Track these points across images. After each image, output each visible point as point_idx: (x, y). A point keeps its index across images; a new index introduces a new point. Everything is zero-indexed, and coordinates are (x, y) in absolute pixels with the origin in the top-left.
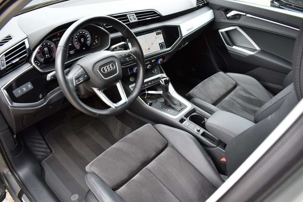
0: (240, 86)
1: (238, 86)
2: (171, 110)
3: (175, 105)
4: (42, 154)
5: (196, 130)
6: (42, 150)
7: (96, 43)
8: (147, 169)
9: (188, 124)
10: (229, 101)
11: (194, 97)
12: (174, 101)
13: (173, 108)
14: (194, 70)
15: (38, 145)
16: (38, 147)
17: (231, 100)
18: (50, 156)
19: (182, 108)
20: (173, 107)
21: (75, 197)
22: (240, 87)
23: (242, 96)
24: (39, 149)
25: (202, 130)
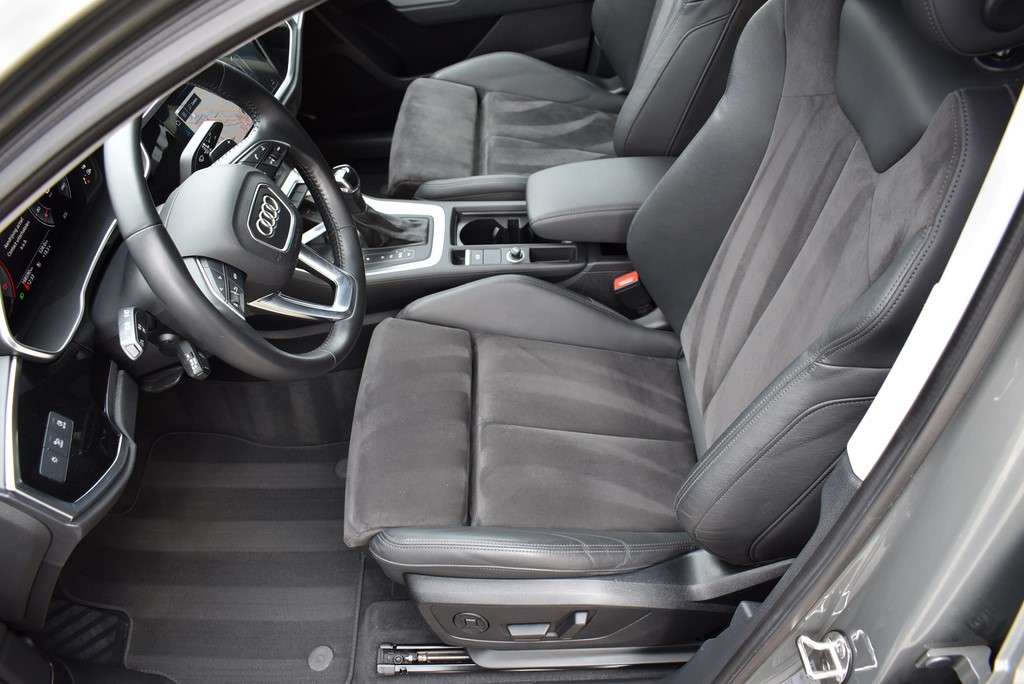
0: (490, 91)
1: (484, 93)
2: (405, 250)
3: (401, 230)
4: (103, 643)
5: (509, 259)
6: (94, 632)
7: (88, 177)
8: (486, 424)
9: (478, 257)
10: (500, 144)
11: (417, 183)
12: (394, 223)
13: (405, 242)
14: (313, 117)
15: (69, 630)
16: (75, 635)
17: (504, 138)
18: (131, 629)
19: (424, 227)
20: (403, 238)
21: (321, 658)
22: (493, 94)
23: (516, 114)
24: (86, 638)
25: (524, 250)
